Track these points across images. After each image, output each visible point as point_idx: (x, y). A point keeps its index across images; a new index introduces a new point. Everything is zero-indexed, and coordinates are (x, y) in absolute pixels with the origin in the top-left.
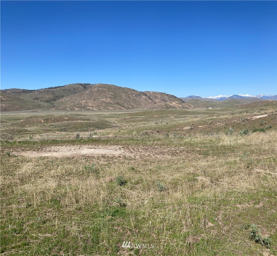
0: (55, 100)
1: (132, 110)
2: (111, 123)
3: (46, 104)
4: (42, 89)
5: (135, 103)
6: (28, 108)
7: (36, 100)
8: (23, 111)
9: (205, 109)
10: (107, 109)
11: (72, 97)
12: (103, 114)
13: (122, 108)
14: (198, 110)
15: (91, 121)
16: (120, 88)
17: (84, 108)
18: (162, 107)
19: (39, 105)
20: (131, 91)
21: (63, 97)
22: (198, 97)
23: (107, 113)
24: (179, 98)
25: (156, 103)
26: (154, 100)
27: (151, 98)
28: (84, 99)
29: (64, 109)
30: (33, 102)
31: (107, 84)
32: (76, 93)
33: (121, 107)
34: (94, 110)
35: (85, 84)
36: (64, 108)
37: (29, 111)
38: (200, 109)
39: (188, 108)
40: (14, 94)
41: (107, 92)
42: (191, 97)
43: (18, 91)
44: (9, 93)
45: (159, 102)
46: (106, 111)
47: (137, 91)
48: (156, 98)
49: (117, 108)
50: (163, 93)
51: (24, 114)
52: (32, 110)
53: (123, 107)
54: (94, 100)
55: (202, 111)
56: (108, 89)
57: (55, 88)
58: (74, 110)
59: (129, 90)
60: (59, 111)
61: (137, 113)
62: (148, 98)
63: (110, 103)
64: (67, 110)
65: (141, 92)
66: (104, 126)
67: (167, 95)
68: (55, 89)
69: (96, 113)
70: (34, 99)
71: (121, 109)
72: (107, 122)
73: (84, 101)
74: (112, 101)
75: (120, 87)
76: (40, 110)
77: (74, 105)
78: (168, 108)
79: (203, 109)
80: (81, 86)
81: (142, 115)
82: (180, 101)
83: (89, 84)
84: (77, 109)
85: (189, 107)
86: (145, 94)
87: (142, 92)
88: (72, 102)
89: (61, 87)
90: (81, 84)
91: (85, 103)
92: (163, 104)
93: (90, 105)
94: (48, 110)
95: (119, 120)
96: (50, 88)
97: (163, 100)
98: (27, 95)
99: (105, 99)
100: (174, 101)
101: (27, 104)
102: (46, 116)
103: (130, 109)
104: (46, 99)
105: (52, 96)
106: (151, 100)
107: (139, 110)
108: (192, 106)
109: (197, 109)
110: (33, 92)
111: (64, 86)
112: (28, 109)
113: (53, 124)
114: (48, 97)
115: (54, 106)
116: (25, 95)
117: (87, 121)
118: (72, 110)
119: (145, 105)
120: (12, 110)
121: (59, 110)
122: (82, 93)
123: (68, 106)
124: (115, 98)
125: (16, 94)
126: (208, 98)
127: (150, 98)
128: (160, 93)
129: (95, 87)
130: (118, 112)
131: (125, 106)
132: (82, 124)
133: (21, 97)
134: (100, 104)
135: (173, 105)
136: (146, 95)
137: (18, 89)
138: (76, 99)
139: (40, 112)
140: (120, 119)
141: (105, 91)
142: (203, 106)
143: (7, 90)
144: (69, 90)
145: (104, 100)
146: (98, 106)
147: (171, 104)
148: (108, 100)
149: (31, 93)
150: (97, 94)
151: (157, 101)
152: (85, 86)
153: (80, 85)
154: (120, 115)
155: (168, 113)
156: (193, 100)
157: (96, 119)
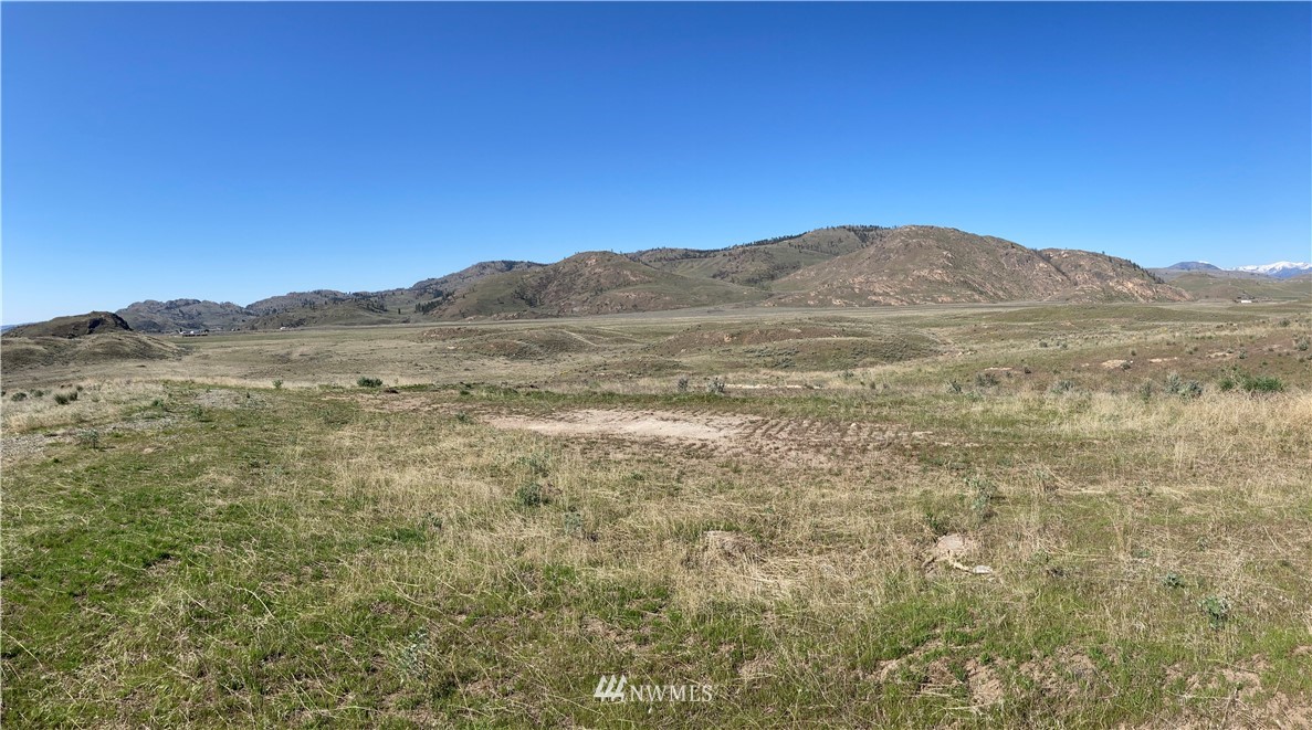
0: (772, 277)
1: (1008, 304)
2: (933, 342)
3: (746, 291)
4: (736, 247)
5: (1017, 282)
6: (696, 301)
7: (718, 278)
8: (683, 310)
9: (1230, 303)
10: (933, 300)
11: (824, 268)
12: (918, 317)
13: (977, 297)
14: (1205, 308)
15: (869, 339)
16: (972, 239)
17: (862, 298)
18: (1093, 295)
19: (727, 293)
20: (1005, 247)
21: (796, 267)
22: (1209, 266)
23: (930, 314)
24: (1145, 267)
25: (1076, 284)
26: (1073, 274)
27: (1063, 268)
28: (860, 273)
29: (801, 303)
30: (712, 284)
31: (935, 225)
32: (837, 254)
33: (972, 295)
34: (890, 305)
35: (865, 229)
36: (800, 300)
37: (700, 309)
38: (1211, 305)
39: (1174, 301)
40: (658, 265)
41: (936, 250)
42: (1183, 266)
43: (670, 255)
44: (647, 262)
45: (1085, 282)
46: (931, 307)
47: (1022, 248)
48: (1076, 268)
49: (962, 296)
50: (1096, 255)
51: (683, 320)
52: (707, 308)
53: (981, 293)
54: (892, 275)
55: (1217, 309)
56: (938, 240)
57: (776, 241)
58: (830, 304)
59: (1000, 245)
60: (785, 309)
61: (1017, 313)
62: (1053, 269)
63: (943, 282)
64: (809, 306)
65: (1035, 251)
66: (910, 352)
67: (1110, 259)
68: (775, 246)
69: (895, 314)
70: (714, 277)
71: (975, 301)
72: (923, 339)
73: (861, 279)
74: (948, 277)
75: (974, 235)
76: (728, 307)
77: (831, 291)
78: (1110, 298)
79: (1222, 305)
80: (852, 233)
81: (1029, 320)
82: (1147, 277)
83: (876, 228)
84: (837, 302)
85: (1177, 298)
86: (1044, 256)
87: (1039, 249)
88: (824, 283)
89: (791, 238)
90: (851, 229)
91: (864, 285)
92: (1097, 285)
93: (878, 290)
94: (754, 305)
95: (958, 334)
96: (759, 243)
97: (1098, 275)
98: (695, 264)
99: (927, 271)
100: (1129, 279)
101: (695, 290)
102: (740, 324)
103: (1002, 300)
104: (748, 276)
105: (765, 267)
106: (1063, 274)
107: (1025, 303)
108: (1186, 295)
109: (1203, 305)
110: (712, 255)
111: (800, 236)
112: (698, 306)
113: (753, 346)
114: (753, 268)
115: (771, 295)
116: (690, 265)
117: (856, 338)
118: (824, 304)
119: (1045, 289)
120: (655, 309)
121: (785, 305)
122: (854, 254)
123: (812, 295)
124: (957, 267)
125: (665, 262)
126: (1241, 269)
127: (1058, 270)
128: (1088, 253)
129: (894, 237)
130: (965, 310)
131: (986, 293)
132: (838, 348)
133: (678, 273)
134: (912, 285)
135: (1125, 290)
136: (1047, 259)
137: (672, 250)
138: (837, 273)
139: (728, 313)
140: (964, 329)
141: (930, 247)
142: (1224, 294)
143: (641, 253)
144: (817, 247)
145: (925, 273)
146: (905, 291)
147: (1120, 287)
148: (938, 274)
149: (707, 260)
150: (902, 257)
151: (1079, 277)
152: (864, 234)
153: (849, 230)
154: (965, 318)
155: (1105, 316)
156: (1190, 275)
157: (888, 332)
